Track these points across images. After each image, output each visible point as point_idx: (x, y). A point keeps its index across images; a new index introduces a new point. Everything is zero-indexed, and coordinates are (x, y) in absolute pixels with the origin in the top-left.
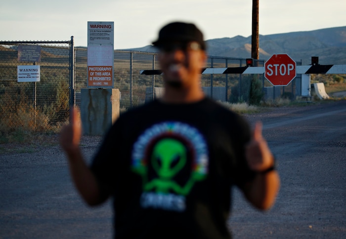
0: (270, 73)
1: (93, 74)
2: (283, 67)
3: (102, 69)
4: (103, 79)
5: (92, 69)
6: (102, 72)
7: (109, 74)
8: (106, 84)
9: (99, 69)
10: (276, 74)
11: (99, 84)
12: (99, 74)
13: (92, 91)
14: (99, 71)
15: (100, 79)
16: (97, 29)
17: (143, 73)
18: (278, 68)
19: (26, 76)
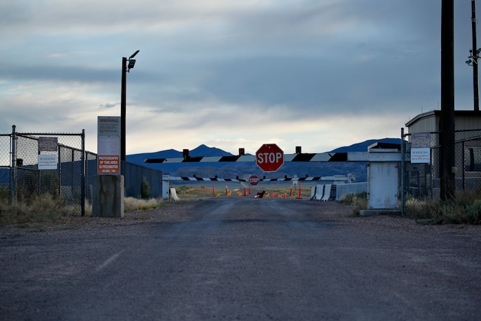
0: (261, 160)
1: (102, 162)
2: (272, 155)
3: (110, 158)
4: (111, 167)
5: (102, 158)
6: (110, 161)
7: (117, 163)
8: (114, 171)
9: (108, 158)
10: (266, 162)
11: (108, 171)
12: (108, 163)
13: (103, 177)
14: (108, 160)
15: (109, 167)
16: (106, 123)
17: (146, 162)
18: (268, 156)
19: (45, 164)
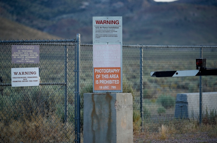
1: (99, 76)
3: (109, 71)
4: (110, 82)
5: (98, 71)
6: (109, 74)
7: (117, 77)
8: (114, 87)
9: (106, 71)
11: (106, 88)
12: (106, 76)
13: (95, 96)
14: (106, 74)
15: (107, 82)
16: (103, 25)
17: (154, 75)
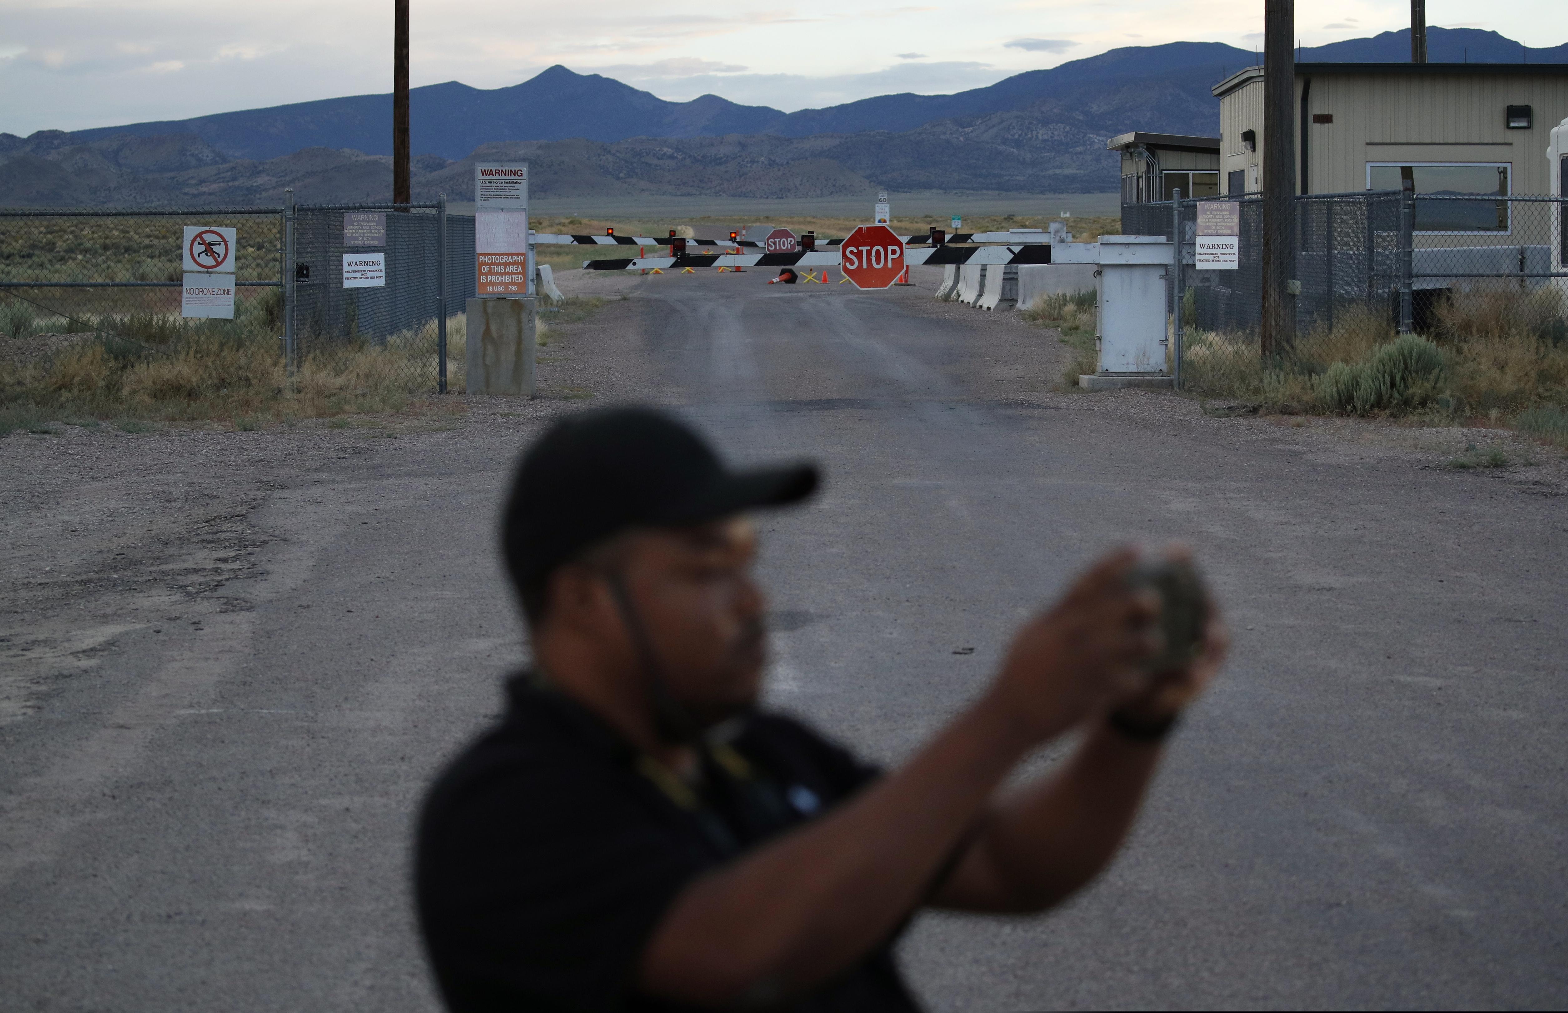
0: (852, 263)
1: (487, 269)
2: (878, 252)
3: (505, 259)
4: (507, 279)
5: (486, 259)
6: (506, 264)
7: (520, 269)
8: (514, 288)
9: (500, 259)
10: (865, 266)
11: (500, 289)
12: (499, 269)
13: (490, 304)
14: (500, 264)
15: (501, 279)
16: (494, 177)
17: (588, 267)
18: (869, 253)
19: (359, 275)
